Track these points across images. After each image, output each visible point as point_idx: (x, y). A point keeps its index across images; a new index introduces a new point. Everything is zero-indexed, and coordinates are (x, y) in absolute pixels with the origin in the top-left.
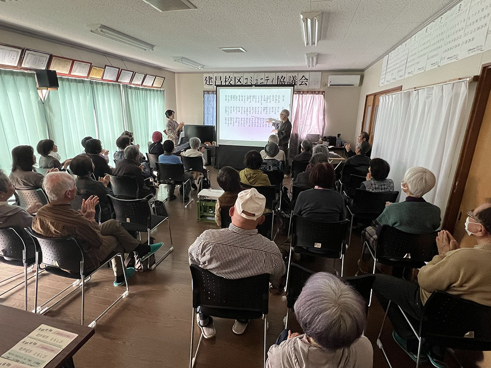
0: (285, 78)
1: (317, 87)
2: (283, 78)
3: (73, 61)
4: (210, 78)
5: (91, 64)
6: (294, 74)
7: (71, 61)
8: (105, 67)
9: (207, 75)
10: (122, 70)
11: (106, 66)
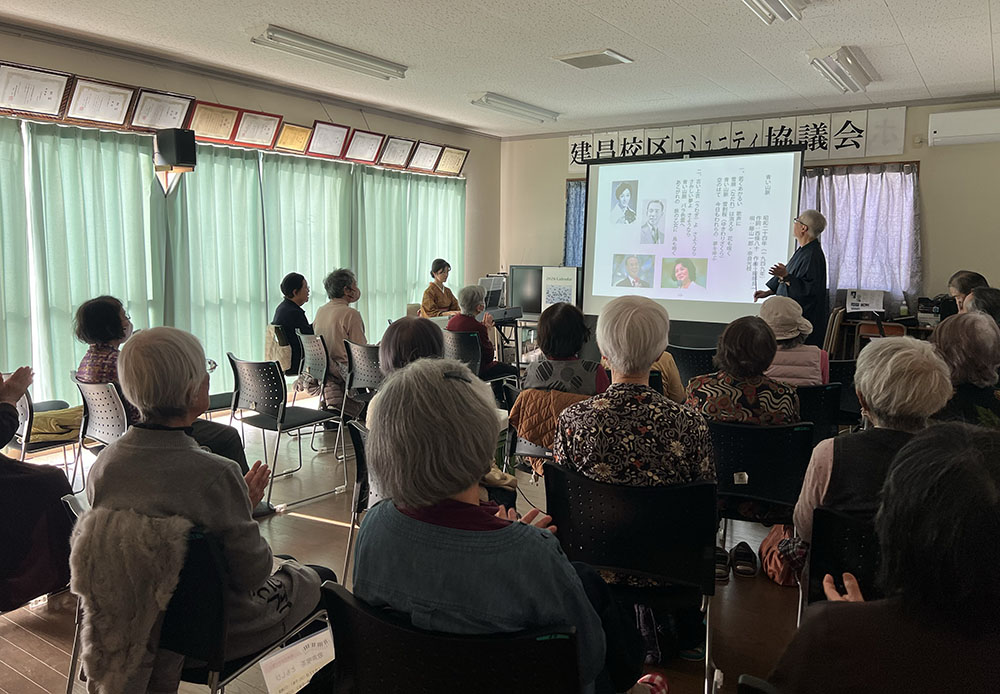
0: (790, 130)
1: (895, 150)
2: (785, 132)
3: (241, 112)
4: (586, 146)
5: (281, 117)
6: (818, 120)
7: (237, 112)
8: (314, 126)
9: (578, 140)
10: (355, 130)
11: (316, 122)
